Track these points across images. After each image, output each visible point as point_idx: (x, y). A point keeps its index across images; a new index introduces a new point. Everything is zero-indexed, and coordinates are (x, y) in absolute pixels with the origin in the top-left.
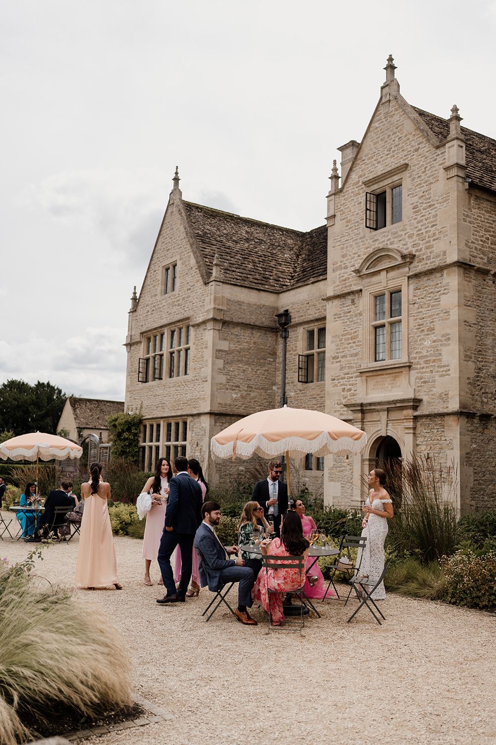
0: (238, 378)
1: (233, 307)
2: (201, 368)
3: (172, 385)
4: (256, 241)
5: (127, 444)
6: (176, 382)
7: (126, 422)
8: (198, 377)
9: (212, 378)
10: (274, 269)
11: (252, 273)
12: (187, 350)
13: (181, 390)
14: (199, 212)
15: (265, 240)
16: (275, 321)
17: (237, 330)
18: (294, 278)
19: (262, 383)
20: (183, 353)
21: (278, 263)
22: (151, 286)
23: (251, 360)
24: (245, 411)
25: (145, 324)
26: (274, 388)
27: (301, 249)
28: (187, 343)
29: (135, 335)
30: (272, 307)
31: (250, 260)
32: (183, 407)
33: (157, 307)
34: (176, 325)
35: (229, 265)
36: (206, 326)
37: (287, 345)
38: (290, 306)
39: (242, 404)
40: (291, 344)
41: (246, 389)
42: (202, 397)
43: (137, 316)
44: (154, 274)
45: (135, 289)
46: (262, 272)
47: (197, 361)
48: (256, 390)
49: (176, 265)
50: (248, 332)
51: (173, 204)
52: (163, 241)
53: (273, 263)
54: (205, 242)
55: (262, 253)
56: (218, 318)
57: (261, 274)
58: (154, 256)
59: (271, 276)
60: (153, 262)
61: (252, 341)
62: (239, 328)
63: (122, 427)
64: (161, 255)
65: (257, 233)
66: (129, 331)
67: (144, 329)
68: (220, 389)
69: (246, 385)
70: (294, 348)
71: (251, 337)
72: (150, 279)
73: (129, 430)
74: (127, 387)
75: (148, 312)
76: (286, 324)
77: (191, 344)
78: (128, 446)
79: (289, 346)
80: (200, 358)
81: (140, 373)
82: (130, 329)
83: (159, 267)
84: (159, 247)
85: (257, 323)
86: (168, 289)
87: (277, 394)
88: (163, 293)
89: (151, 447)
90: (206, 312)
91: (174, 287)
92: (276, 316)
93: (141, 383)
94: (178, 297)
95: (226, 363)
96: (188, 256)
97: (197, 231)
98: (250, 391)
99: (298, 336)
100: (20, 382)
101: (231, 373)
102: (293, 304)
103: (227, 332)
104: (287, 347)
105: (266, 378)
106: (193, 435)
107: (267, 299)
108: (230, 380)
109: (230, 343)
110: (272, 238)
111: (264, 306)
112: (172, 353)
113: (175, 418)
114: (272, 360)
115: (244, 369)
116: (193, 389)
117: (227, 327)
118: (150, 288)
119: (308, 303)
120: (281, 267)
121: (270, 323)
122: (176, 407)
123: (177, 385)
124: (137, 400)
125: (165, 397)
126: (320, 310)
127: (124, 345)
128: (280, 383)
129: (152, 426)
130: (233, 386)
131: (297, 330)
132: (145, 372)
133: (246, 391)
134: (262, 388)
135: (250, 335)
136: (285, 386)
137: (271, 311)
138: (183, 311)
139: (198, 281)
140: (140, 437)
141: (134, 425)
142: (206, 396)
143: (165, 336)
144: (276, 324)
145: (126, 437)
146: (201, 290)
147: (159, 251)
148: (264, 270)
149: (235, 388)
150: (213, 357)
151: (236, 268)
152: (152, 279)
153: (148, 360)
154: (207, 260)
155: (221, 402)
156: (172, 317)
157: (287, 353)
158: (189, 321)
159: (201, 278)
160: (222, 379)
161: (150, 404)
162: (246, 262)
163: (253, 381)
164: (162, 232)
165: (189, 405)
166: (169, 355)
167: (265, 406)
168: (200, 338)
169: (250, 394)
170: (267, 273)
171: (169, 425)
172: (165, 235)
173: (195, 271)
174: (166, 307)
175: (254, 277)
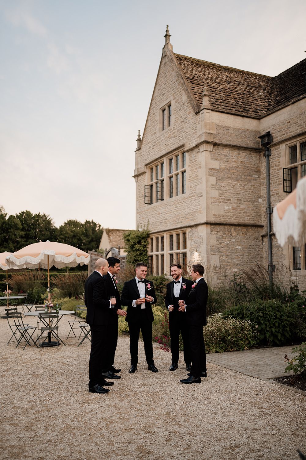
0: (229, 193)
1: (221, 132)
2: (196, 186)
3: (172, 203)
4: (235, 82)
5: (138, 254)
6: (175, 200)
7: (137, 236)
8: (194, 194)
9: (207, 193)
10: (252, 104)
11: (235, 106)
12: (183, 173)
13: (179, 207)
14: (187, 61)
15: (242, 82)
16: (258, 143)
17: (226, 151)
18: (269, 110)
19: (249, 197)
20: (180, 176)
21: (255, 99)
22: (151, 127)
23: (239, 177)
24: (236, 221)
25: (148, 158)
26: (260, 200)
27: (272, 89)
28: (183, 167)
29: (140, 168)
30: (255, 131)
31: (232, 97)
32: (183, 221)
33: (157, 142)
34: (173, 153)
35: (215, 100)
36: (199, 149)
37: (270, 162)
38: (271, 128)
39: (234, 215)
40: (274, 160)
41: (236, 202)
42: (199, 210)
43: (141, 153)
44: (153, 117)
45: (139, 132)
46: (243, 106)
47: (192, 180)
48: (244, 203)
49: (171, 105)
50: (235, 152)
51: (166, 56)
52: (159, 88)
53: (251, 99)
54: (194, 83)
55: (241, 92)
56: (210, 140)
57: (242, 107)
58: (153, 102)
59: (250, 108)
60: (152, 107)
61: (239, 160)
62: (227, 150)
63: (134, 241)
64: (158, 100)
65: (235, 77)
66: (136, 165)
67: (148, 162)
68: (214, 202)
69: (236, 199)
70: (277, 164)
71: (238, 157)
72: (151, 121)
73: (139, 242)
74: (137, 209)
75: (150, 147)
76: (268, 143)
77: (186, 167)
78: (139, 255)
79: (271, 163)
80: (195, 177)
81: (146, 197)
82: (137, 164)
83: (157, 110)
84: (156, 94)
85: (243, 145)
86: (165, 127)
87: (263, 206)
88: (161, 129)
89: (157, 256)
90: (198, 137)
91: (169, 123)
92: (259, 138)
93: (147, 205)
94: (174, 130)
95: (218, 180)
96: (180, 94)
97: (186, 75)
98: (240, 204)
99: (280, 153)
100: (75, 221)
101: (222, 188)
102: (274, 125)
103: (218, 153)
104: (270, 164)
105: (252, 192)
106: (193, 243)
107: (250, 124)
108: (222, 194)
109: (220, 163)
110: (248, 81)
111: (247, 130)
112: (171, 178)
113: (176, 231)
114: (257, 176)
115: (234, 185)
116: (190, 205)
117: (217, 148)
118: (151, 129)
119: (290, 122)
120: (258, 103)
121: (253, 144)
122: (176, 221)
123: (176, 203)
124: (145, 219)
125: (167, 214)
126: (302, 126)
127: (133, 177)
128: (265, 196)
129: (157, 238)
130: (225, 199)
131: (279, 148)
132: (150, 196)
133: (236, 203)
134: (250, 201)
135: (237, 156)
136: (270, 198)
137: (254, 134)
138: (179, 140)
139: (190, 113)
140: (148, 248)
141: (143, 238)
142: (202, 209)
143: (165, 165)
144: (259, 146)
145: (137, 248)
146: (193, 120)
147: (156, 97)
148: (244, 104)
149: (227, 201)
150: (206, 175)
151: (221, 103)
152: (152, 121)
153: (151, 186)
154: (196, 96)
155: (215, 213)
156: (169, 148)
157: (271, 169)
158: (184, 148)
159: (192, 110)
160: (215, 193)
161: (155, 221)
162: (229, 98)
163: (241, 195)
164: (159, 81)
165: (187, 218)
166: (168, 179)
167: (253, 216)
168: (194, 161)
169: (239, 206)
170: (247, 106)
171: (171, 236)
172: (160, 83)
173: (187, 105)
174: (164, 140)
175: (236, 109)
